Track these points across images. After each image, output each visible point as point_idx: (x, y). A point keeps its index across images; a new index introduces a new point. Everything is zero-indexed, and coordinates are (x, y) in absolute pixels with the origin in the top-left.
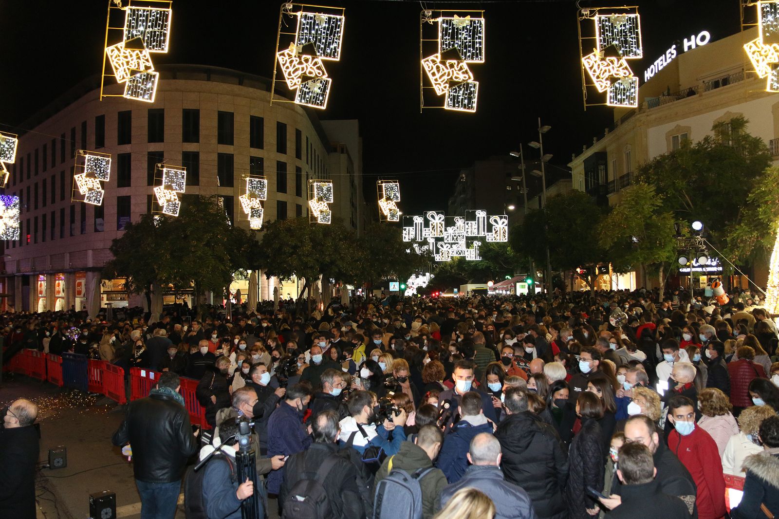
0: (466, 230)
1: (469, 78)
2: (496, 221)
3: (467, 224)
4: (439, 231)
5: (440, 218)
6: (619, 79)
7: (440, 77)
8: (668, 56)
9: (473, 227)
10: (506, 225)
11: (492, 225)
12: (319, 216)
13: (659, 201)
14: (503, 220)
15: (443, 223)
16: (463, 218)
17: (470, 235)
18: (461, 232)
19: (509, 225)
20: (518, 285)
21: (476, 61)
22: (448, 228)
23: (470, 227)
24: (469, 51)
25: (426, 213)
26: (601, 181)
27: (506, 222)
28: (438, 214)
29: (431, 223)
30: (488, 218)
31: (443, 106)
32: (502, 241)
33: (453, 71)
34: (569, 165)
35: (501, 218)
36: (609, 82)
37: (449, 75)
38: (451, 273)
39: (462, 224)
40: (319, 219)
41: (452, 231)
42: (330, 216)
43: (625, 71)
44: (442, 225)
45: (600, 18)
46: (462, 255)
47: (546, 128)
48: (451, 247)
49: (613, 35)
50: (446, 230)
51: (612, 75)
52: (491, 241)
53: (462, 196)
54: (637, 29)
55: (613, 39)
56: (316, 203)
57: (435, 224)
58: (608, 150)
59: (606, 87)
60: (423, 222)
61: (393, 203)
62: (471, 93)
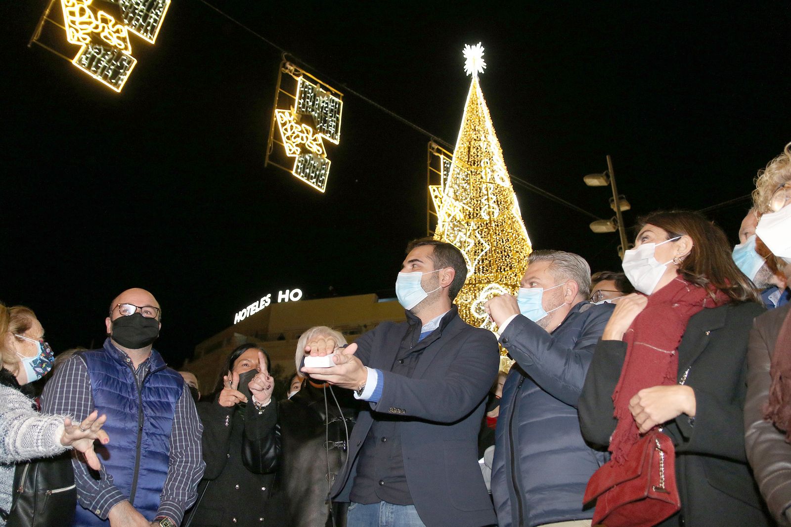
1: (126, 48)
6: (310, 152)
7: (82, 23)
8: (262, 302)
21: (141, 35)
24: (138, 20)
31: (72, 58)
33: (104, 28)
36: (299, 150)
37: (96, 28)
43: (319, 148)
45: (304, 82)
49: (313, 105)
51: (304, 144)
54: (339, 114)
55: (313, 110)
59: (295, 153)
62: (122, 67)
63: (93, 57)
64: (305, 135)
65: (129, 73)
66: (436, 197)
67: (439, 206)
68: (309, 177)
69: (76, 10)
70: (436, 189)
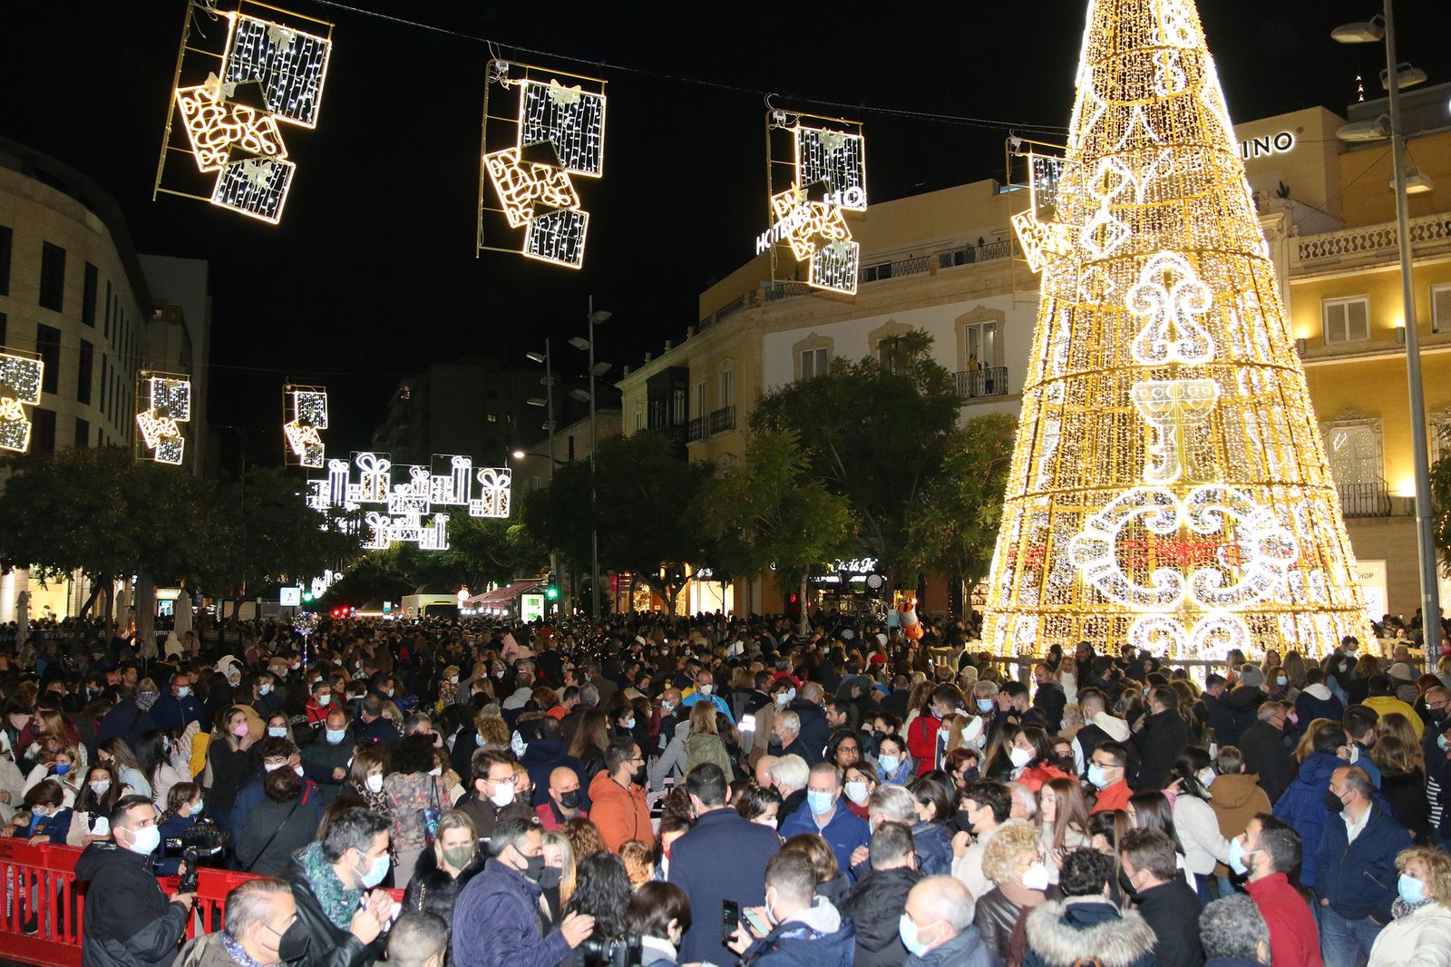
0: (432, 492)
1: (573, 203)
2: (488, 478)
3: (435, 480)
4: (378, 491)
5: (382, 467)
6: (830, 242)
7: (518, 194)
9: (446, 487)
10: (508, 487)
11: (481, 486)
12: (158, 446)
13: (806, 460)
14: (503, 477)
15: (388, 476)
16: (428, 469)
17: (439, 502)
18: (422, 494)
19: (513, 487)
20: (526, 598)
21: (586, 173)
22: (398, 486)
23: (439, 487)
24: (576, 153)
25: (355, 456)
26: (679, 416)
27: (508, 480)
28: (378, 457)
29: (363, 475)
30: (475, 472)
31: (521, 250)
32: (498, 516)
34: (618, 385)
35: (499, 473)
36: (813, 245)
37: (534, 192)
38: (383, 571)
39: (425, 481)
40: (158, 452)
41: (405, 493)
42: (182, 449)
43: (840, 230)
44: (385, 480)
45: (803, 132)
46: (411, 539)
47: (603, 316)
48: (392, 522)
49: (822, 164)
50: (392, 490)
51: (818, 233)
52: (478, 515)
53: (401, 427)
54: (860, 161)
55: (823, 172)
56: (152, 420)
57: (371, 477)
58: (692, 365)
59: (808, 253)
60: (348, 473)
61: (314, 430)
62: (574, 231)
63: (542, 234)
64: (816, 220)
65: (584, 236)
66: (1024, 231)
67: (1029, 245)
68: (831, 281)
69: (508, 178)
70: (1023, 218)
